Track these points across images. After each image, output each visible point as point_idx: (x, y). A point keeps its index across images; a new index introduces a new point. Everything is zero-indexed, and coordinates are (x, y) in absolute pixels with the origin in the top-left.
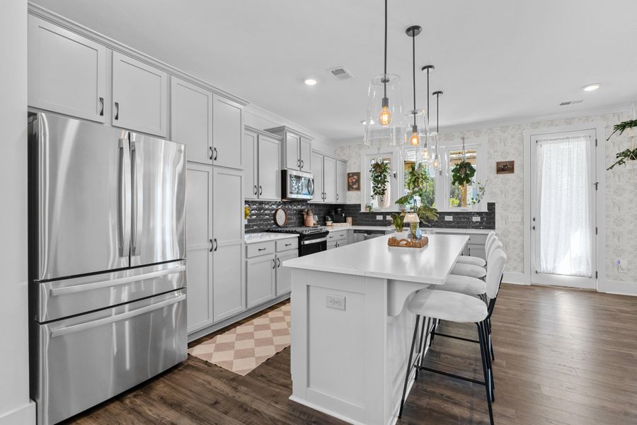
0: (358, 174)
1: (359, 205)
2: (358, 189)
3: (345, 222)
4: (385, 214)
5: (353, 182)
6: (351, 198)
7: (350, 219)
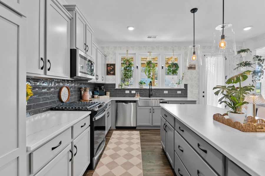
0: (114, 65)
1: (115, 85)
2: (114, 74)
3: (106, 95)
4: (131, 90)
5: (110, 70)
6: (109, 80)
7: (108, 93)
